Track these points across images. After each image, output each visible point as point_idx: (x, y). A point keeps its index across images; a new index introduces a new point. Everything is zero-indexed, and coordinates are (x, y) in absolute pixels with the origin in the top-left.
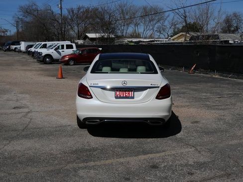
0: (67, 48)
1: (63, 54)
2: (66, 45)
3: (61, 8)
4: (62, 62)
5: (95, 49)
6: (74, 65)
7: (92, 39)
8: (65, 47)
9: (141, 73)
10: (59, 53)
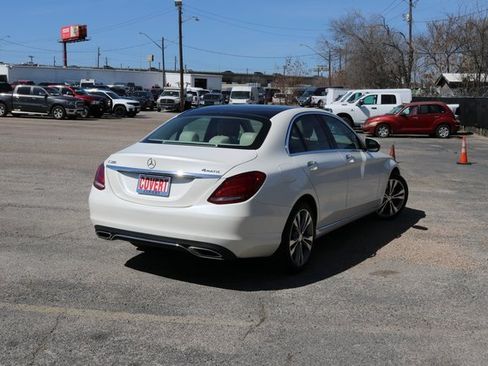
0: (382, 103)
1: (373, 113)
2: (383, 96)
3: (410, 21)
4: (365, 130)
5: (439, 106)
6: (388, 136)
7: (453, 85)
8: (379, 99)
9: (219, 146)
10: (366, 112)
